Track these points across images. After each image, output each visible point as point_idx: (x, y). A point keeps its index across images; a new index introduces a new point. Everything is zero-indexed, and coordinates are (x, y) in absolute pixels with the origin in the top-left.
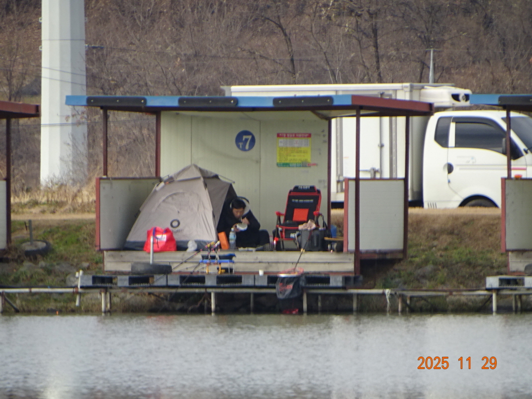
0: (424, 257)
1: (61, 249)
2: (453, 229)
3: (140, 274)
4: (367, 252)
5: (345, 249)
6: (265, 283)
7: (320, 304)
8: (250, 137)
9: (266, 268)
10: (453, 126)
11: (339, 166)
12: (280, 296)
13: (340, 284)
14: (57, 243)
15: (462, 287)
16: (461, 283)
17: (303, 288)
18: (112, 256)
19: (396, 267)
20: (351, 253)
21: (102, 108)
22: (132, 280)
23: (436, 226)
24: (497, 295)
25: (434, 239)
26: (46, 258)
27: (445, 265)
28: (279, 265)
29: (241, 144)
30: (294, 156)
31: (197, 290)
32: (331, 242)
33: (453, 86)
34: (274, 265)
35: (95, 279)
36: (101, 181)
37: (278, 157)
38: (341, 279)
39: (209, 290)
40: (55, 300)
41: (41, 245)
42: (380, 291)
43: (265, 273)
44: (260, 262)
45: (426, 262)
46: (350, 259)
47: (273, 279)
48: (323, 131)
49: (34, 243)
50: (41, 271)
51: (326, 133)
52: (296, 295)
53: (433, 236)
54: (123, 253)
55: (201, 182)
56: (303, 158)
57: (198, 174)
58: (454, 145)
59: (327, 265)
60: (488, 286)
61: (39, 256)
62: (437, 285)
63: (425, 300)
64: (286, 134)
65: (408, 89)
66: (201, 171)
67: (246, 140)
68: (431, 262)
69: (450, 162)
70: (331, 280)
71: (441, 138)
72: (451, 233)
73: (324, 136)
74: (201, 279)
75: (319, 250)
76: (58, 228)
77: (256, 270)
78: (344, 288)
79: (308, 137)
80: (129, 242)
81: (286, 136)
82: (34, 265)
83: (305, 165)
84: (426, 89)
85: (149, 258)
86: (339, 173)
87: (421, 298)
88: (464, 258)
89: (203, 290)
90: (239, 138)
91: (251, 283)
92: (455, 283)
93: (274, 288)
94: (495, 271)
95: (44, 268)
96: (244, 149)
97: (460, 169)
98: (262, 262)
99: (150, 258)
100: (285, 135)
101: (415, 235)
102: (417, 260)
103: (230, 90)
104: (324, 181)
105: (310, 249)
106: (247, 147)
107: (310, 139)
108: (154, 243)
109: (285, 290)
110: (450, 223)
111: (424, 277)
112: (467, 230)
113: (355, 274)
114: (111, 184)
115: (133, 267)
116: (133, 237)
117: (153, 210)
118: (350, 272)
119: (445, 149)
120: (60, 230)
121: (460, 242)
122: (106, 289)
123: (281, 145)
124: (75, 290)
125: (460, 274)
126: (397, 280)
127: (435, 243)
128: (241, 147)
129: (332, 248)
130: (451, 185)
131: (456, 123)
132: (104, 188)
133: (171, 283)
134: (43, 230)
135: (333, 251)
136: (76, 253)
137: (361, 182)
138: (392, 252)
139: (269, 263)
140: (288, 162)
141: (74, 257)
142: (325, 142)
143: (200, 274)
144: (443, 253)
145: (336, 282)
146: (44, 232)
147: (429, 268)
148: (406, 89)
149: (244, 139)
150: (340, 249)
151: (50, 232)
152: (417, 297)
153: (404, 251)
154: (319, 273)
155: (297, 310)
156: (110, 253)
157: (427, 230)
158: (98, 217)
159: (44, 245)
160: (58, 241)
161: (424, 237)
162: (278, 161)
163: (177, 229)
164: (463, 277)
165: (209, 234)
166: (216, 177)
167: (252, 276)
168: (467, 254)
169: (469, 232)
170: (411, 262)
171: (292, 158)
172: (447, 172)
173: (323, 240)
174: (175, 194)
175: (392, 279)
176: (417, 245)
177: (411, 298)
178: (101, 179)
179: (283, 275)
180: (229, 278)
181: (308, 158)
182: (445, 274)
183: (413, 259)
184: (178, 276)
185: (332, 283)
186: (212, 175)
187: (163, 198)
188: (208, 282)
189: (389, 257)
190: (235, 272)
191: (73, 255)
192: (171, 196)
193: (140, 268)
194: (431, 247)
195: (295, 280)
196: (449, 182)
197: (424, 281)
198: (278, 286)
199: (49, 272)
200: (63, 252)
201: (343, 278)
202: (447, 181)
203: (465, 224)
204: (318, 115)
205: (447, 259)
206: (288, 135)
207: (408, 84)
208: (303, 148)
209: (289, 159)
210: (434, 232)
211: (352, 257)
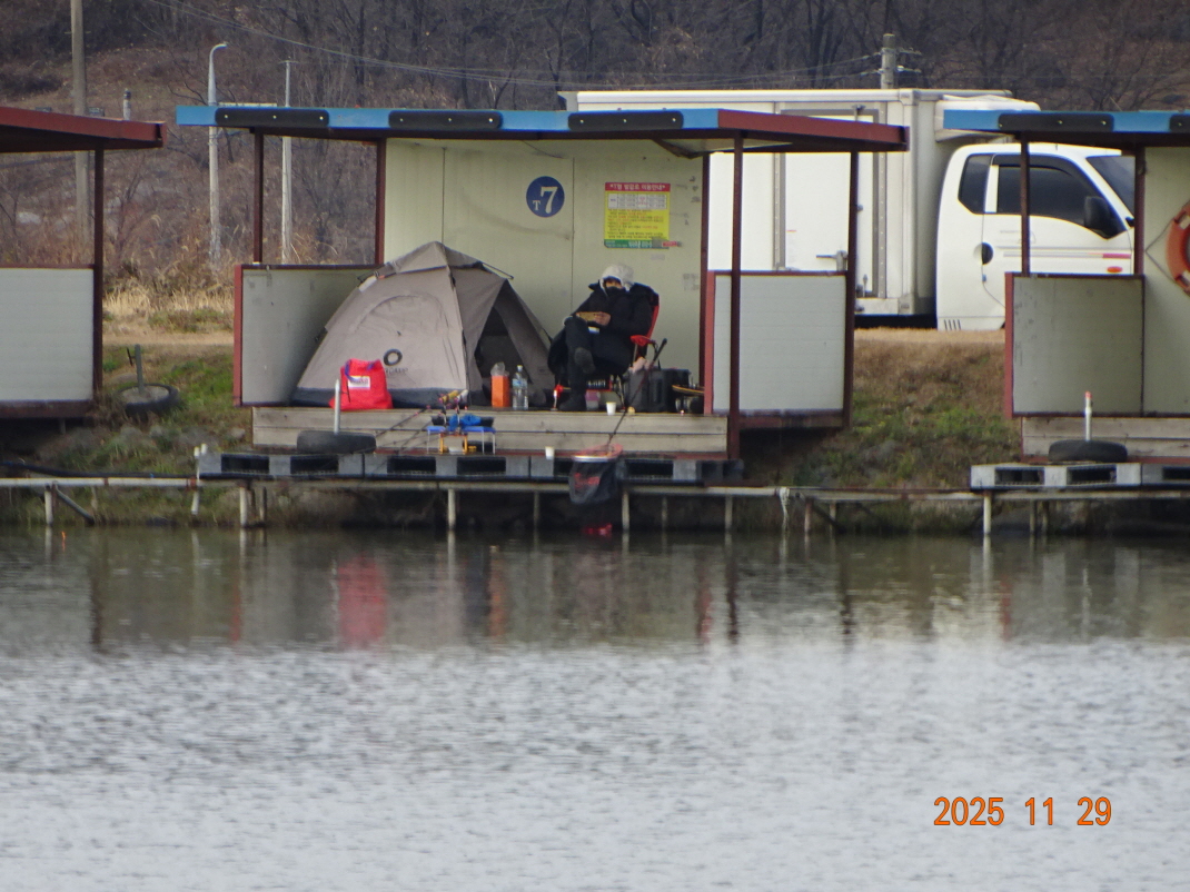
0: (882, 425)
1: (198, 403)
2: (948, 372)
3: (312, 453)
4: (758, 415)
5: (707, 409)
6: (550, 473)
7: (664, 515)
8: (554, 190)
9: (560, 444)
10: (993, 173)
11: (778, 247)
12: (576, 499)
13: (692, 477)
14: (195, 390)
15: (943, 484)
16: (942, 477)
17: (621, 484)
18: (269, 417)
19: (827, 444)
20: (722, 416)
21: (252, 130)
22: (297, 465)
23: (917, 366)
24: (993, 502)
25: (911, 390)
26: (166, 420)
27: (917, 442)
28: (585, 439)
29: (537, 203)
30: (638, 227)
31: (421, 486)
32: (682, 396)
33: (1007, 96)
34: (574, 437)
35: (226, 461)
36: (245, 271)
37: (607, 229)
38: (694, 467)
39: (444, 486)
40: (169, 501)
41: (159, 393)
42: (768, 491)
43: (557, 453)
44: (548, 432)
45: (884, 434)
46: (719, 429)
47: (564, 465)
48: (693, 180)
49: (146, 389)
50: (152, 445)
51: (699, 183)
52: (606, 496)
53: (908, 384)
54: (288, 412)
55: (445, 277)
56: (654, 232)
57: (443, 262)
58: (994, 209)
59: (675, 439)
60: (974, 483)
61: (152, 415)
62: (895, 480)
63: (866, 510)
64: (623, 184)
65: (909, 101)
66: (448, 253)
67: (547, 195)
68: (892, 435)
69: (986, 241)
70: (676, 469)
71: (971, 196)
72: (944, 378)
73: (695, 188)
74: (427, 464)
75: (661, 411)
76: (201, 360)
77: (539, 448)
78: (699, 484)
79: (664, 190)
80: (303, 390)
81: (623, 189)
82: (139, 432)
83: (657, 244)
84: (947, 100)
85: (332, 422)
86: (778, 260)
87: (858, 505)
88: (958, 428)
89: (432, 486)
90: (533, 192)
91: (522, 471)
92: (930, 475)
93: (565, 482)
94: (1012, 454)
95: (157, 439)
96: (542, 213)
97: (1006, 256)
98: (552, 432)
99: (333, 420)
100: (620, 186)
101: (875, 381)
102: (869, 430)
103: (576, 99)
104: (694, 276)
105: (646, 408)
106: (548, 209)
107: (667, 194)
108: (341, 393)
109: (586, 488)
110: (943, 361)
111: (873, 463)
112: (974, 373)
113: (729, 457)
114: (270, 277)
115: (300, 439)
116: (308, 382)
117: (352, 328)
118: (718, 454)
119: (978, 217)
120: (204, 364)
121: (959, 398)
122: (248, 483)
123: (612, 205)
124: (189, 482)
125: (942, 459)
126: (823, 469)
127: (912, 398)
128: (537, 209)
129: (682, 407)
130: (987, 285)
131: (1000, 166)
132: (252, 286)
133: (370, 470)
134: (173, 365)
135: (686, 411)
136: (226, 410)
137: (743, 278)
138: (816, 415)
139: (564, 433)
140: (626, 239)
141: (220, 419)
142: (696, 199)
143: (427, 455)
144: (919, 418)
145: (684, 471)
146: (176, 367)
147: (887, 446)
148: (904, 101)
149: (542, 194)
150: (697, 409)
151: (185, 369)
152: (851, 503)
153: (844, 414)
154: (656, 455)
155: (610, 526)
156: (264, 410)
157: (898, 373)
158: (239, 341)
159: (166, 392)
160: (197, 385)
161: (893, 386)
162: (607, 238)
163: (394, 367)
164: (947, 465)
165: (453, 378)
166: (478, 266)
167: (525, 460)
168: (965, 421)
169: (977, 377)
170: (856, 434)
171: (634, 230)
172: (980, 262)
173: (670, 390)
174: (394, 298)
175: (814, 467)
176: (875, 402)
177: (839, 506)
178: (246, 267)
179: (584, 458)
180: (484, 462)
181: (664, 230)
182: (913, 460)
183: (861, 429)
184: (383, 458)
185: (678, 475)
186: (470, 263)
187: (372, 306)
188: (444, 469)
189: (808, 424)
190: (498, 451)
191: (218, 413)
192: (386, 301)
193: (312, 442)
194: (901, 407)
195: (605, 469)
196: (984, 279)
197: (871, 471)
198: (574, 478)
199: (166, 446)
200: (202, 408)
201: (697, 465)
202: (981, 279)
203: (972, 361)
204: (669, 147)
205: (924, 429)
206: (626, 187)
207: (909, 91)
208: (655, 213)
209: (629, 232)
210: (911, 376)
211: (723, 424)
